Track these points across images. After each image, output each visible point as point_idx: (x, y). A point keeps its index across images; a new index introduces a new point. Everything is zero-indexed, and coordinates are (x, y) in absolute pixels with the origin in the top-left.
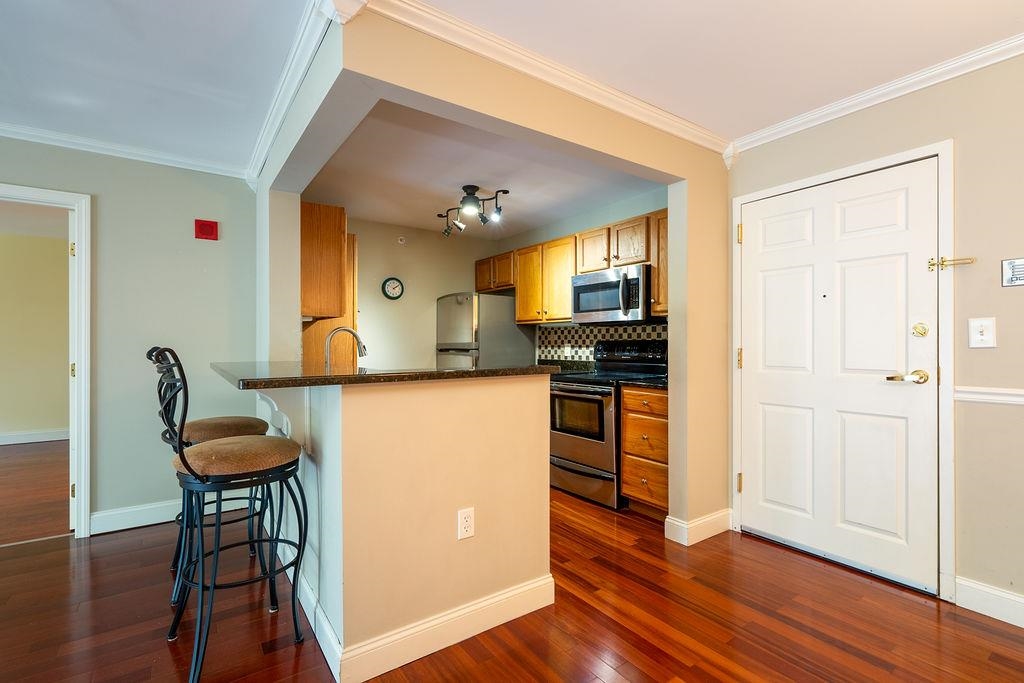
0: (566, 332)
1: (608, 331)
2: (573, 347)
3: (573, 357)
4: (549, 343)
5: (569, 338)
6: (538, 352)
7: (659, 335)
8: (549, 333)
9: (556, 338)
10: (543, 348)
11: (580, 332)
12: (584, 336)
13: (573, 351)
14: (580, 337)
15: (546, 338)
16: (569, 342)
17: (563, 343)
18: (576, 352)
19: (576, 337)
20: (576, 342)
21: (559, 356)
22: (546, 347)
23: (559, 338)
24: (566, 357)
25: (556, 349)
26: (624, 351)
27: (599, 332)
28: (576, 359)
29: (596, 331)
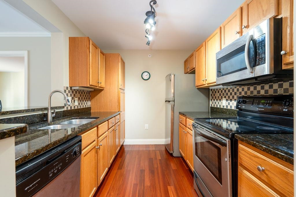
0: (223, 91)
1: (249, 89)
2: (227, 100)
3: (227, 106)
4: (216, 98)
5: (225, 95)
6: (211, 103)
7: (286, 90)
8: (216, 92)
9: (219, 95)
10: (213, 101)
11: (231, 91)
12: (233, 94)
13: (227, 103)
14: (231, 94)
15: (214, 95)
16: (225, 97)
17: (222, 98)
18: (229, 103)
19: (229, 94)
20: (229, 97)
21: (220, 106)
22: (214, 100)
23: (220, 95)
24: (223, 106)
25: (219, 101)
26: (259, 104)
27: (243, 90)
28: (229, 108)
29: (240, 90)
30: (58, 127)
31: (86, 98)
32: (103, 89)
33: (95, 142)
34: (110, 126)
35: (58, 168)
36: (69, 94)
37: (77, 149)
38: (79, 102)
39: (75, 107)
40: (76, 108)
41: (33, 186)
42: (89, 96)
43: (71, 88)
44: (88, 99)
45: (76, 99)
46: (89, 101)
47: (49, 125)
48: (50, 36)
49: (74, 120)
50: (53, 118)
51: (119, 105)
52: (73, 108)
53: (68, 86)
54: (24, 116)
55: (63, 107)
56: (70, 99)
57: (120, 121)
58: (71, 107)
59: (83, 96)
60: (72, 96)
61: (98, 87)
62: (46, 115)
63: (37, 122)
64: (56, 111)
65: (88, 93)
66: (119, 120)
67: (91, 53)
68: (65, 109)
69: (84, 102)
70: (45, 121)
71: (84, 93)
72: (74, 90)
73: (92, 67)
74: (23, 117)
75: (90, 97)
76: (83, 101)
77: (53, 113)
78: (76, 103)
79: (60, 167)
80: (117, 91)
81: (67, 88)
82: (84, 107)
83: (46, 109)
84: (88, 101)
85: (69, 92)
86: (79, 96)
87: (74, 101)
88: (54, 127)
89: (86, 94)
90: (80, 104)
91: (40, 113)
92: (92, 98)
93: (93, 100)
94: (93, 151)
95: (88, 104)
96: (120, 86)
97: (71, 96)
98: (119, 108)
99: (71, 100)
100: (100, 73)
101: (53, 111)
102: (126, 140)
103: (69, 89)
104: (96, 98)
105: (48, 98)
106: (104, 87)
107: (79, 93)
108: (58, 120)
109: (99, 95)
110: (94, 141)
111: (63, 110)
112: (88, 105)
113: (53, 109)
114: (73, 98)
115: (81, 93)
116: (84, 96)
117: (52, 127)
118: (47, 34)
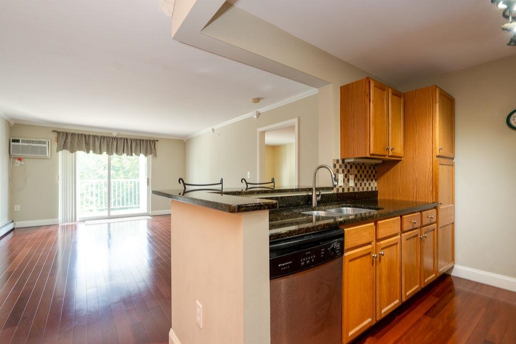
30: (322, 213)
31: (367, 175)
32: (400, 159)
33: (370, 246)
34: (406, 226)
35: (311, 259)
36: (340, 170)
37: (336, 245)
38: (356, 181)
39: (349, 189)
40: (351, 190)
41: (285, 266)
42: (374, 173)
43: (343, 160)
44: (372, 177)
45: (351, 177)
46: (374, 181)
47: (313, 210)
48: (318, 92)
49: (345, 208)
50: (319, 202)
51: (434, 190)
52: (346, 191)
53: (339, 158)
54: (290, 196)
55: (332, 189)
56: (341, 177)
57: (436, 222)
58: (343, 189)
59: (363, 172)
60: (345, 173)
61: (387, 157)
62: (309, 198)
63: (302, 205)
64: (322, 193)
65: (372, 168)
66: (434, 220)
67: (373, 101)
68: (335, 191)
69: (365, 181)
70: (310, 204)
71: (365, 167)
72: (348, 163)
73: (375, 123)
74: (288, 197)
75: (377, 175)
76: (363, 180)
77: (318, 196)
78: (352, 184)
79: (313, 258)
80: (429, 161)
81: (338, 161)
82: (365, 190)
83: (310, 190)
84: (372, 180)
85: (340, 167)
86: (356, 172)
87: (348, 179)
88: (318, 213)
89: (367, 168)
90: (359, 185)
91: (305, 194)
92: (380, 176)
93: (382, 180)
94: (367, 260)
95: (373, 185)
96: (438, 150)
97: (343, 172)
98: (434, 195)
99: (344, 179)
100: (392, 131)
101: (318, 193)
102: (457, 267)
103: (340, 162)
104: (386, 175)
105: (313, 175)
106: (401, 156)
107: (356, 168)
108: (324, 205)
109: (392, 170)
110: (370, 243)
111: (332, 192)
112: (372, 188)
113: (318, 190)
114: (346, 176)
115: (359, 168)
116: (365, 173)
117: (315, 213)
118: (313, 91)
